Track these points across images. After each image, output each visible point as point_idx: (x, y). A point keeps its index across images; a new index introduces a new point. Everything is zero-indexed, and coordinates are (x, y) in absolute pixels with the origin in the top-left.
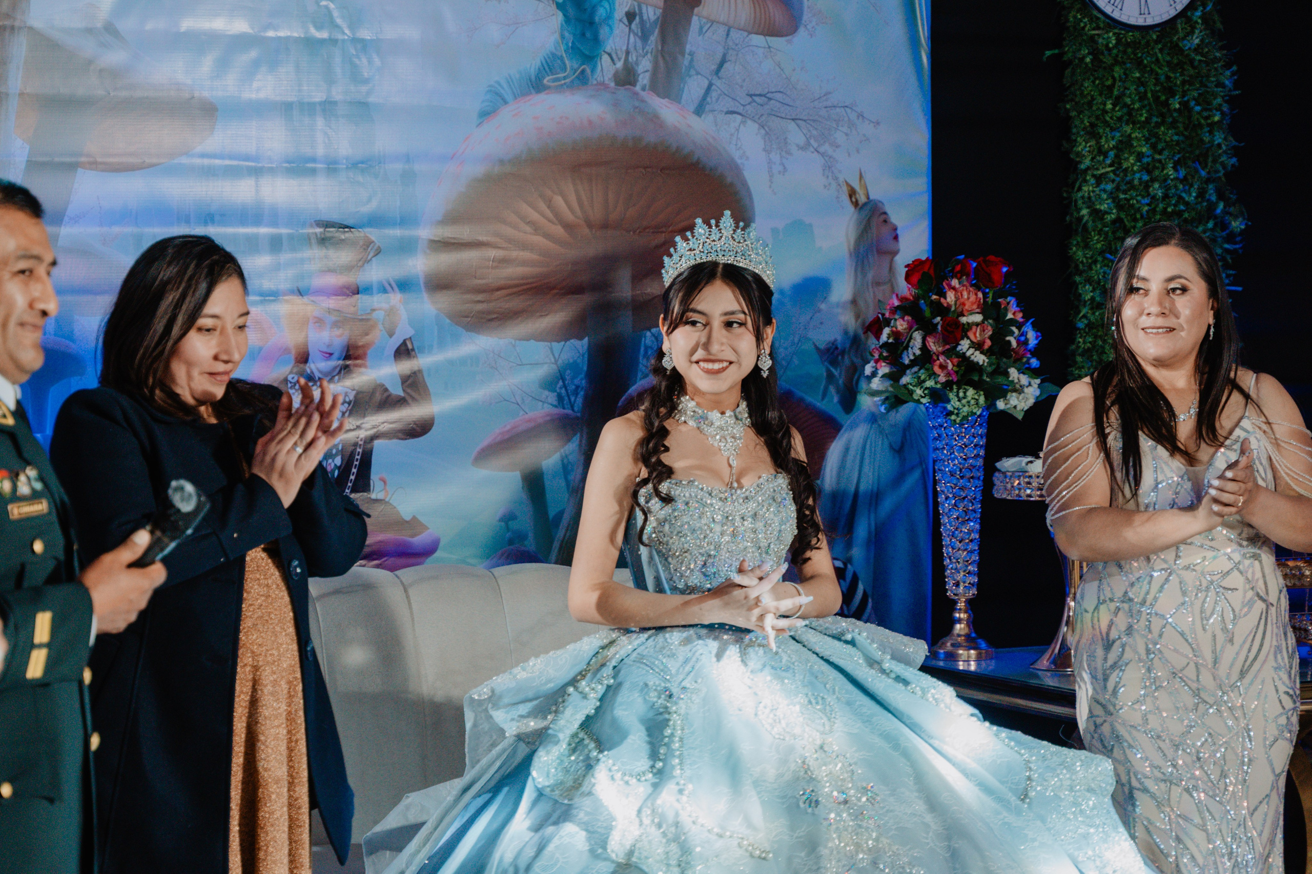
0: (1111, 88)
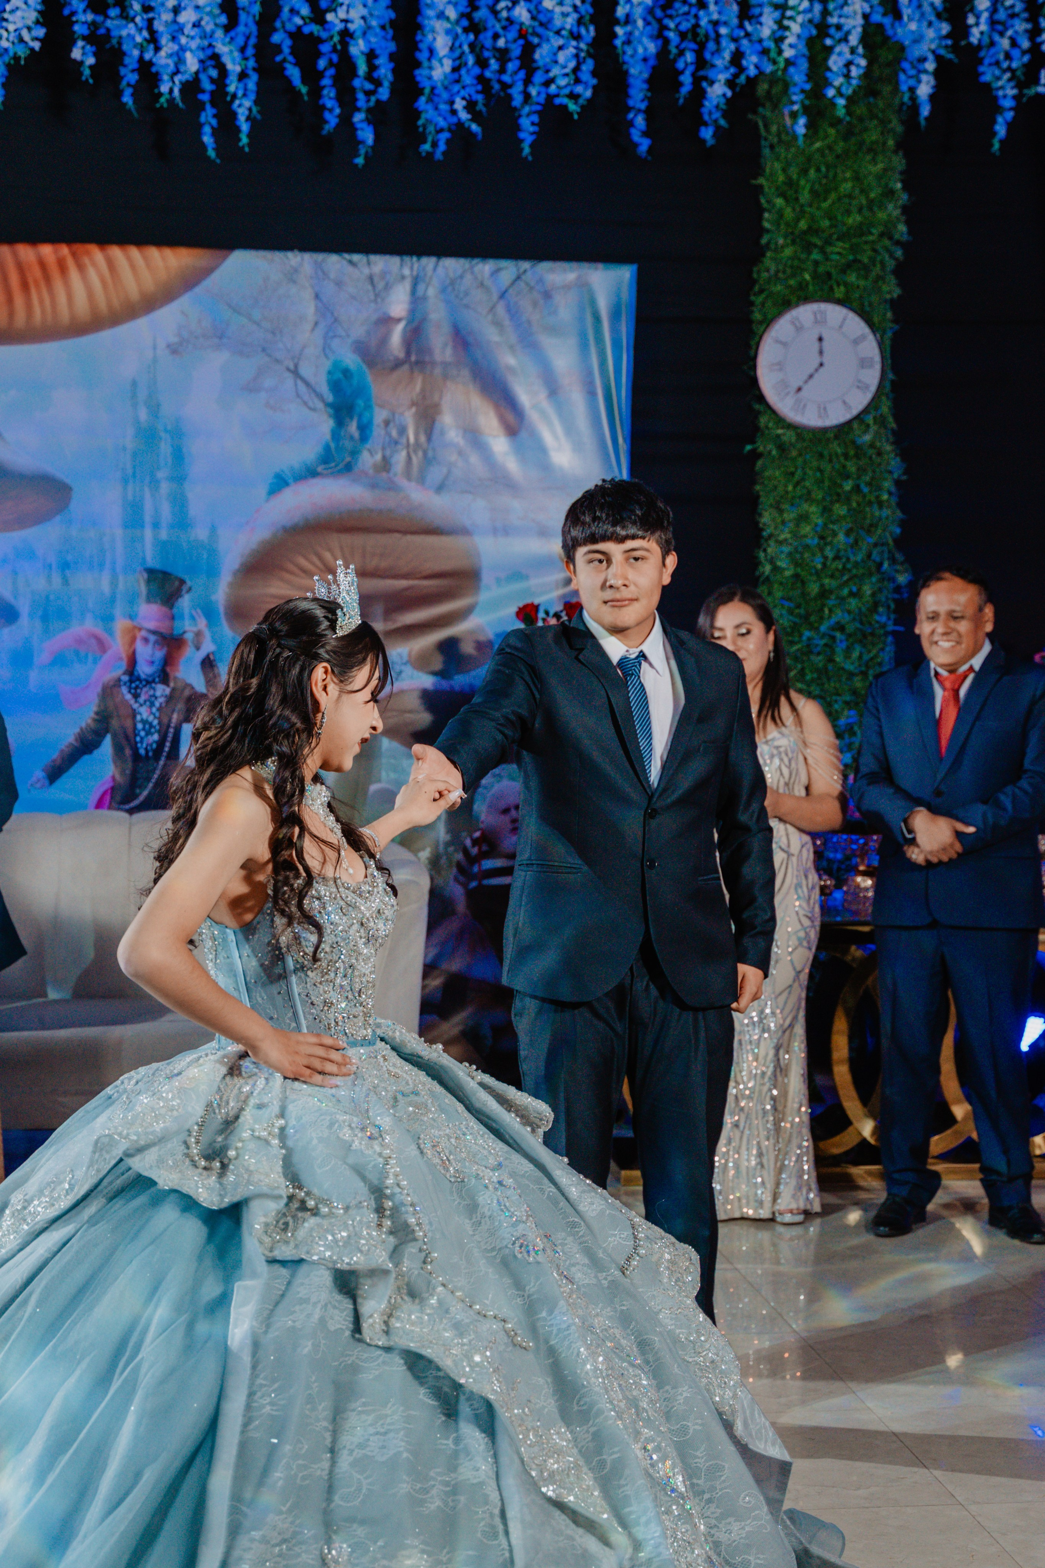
0: (793, 474)
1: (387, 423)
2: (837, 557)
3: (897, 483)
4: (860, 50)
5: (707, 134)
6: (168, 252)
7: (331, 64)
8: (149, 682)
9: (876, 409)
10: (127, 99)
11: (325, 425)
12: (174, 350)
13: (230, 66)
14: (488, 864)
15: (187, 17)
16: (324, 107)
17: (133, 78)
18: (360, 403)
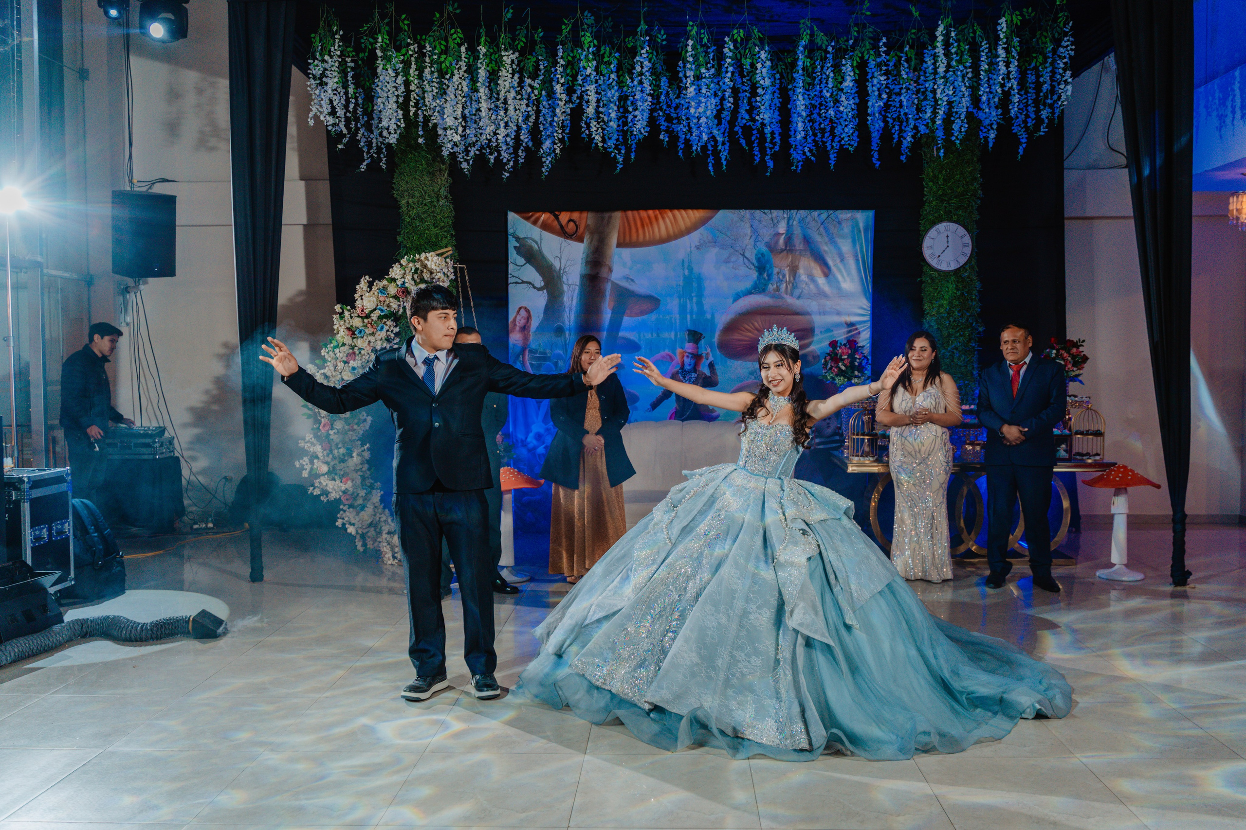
0: (937, 289)
1: (778, 273)
2: (954, 321)
3: (979, 292)
4: (966, 121)
5: (903, 158)
6: (695, 211)
7: (757, 138)
8: (689, 372)
9: (970, 263)
10: (680, 154)
11: (755, 275)
12: (698, 248)
13: (718, 139)
14: (817, 440)
15: (703, 120)
16: (754, 155)
17: (682, 146)
18: (768, 266)
